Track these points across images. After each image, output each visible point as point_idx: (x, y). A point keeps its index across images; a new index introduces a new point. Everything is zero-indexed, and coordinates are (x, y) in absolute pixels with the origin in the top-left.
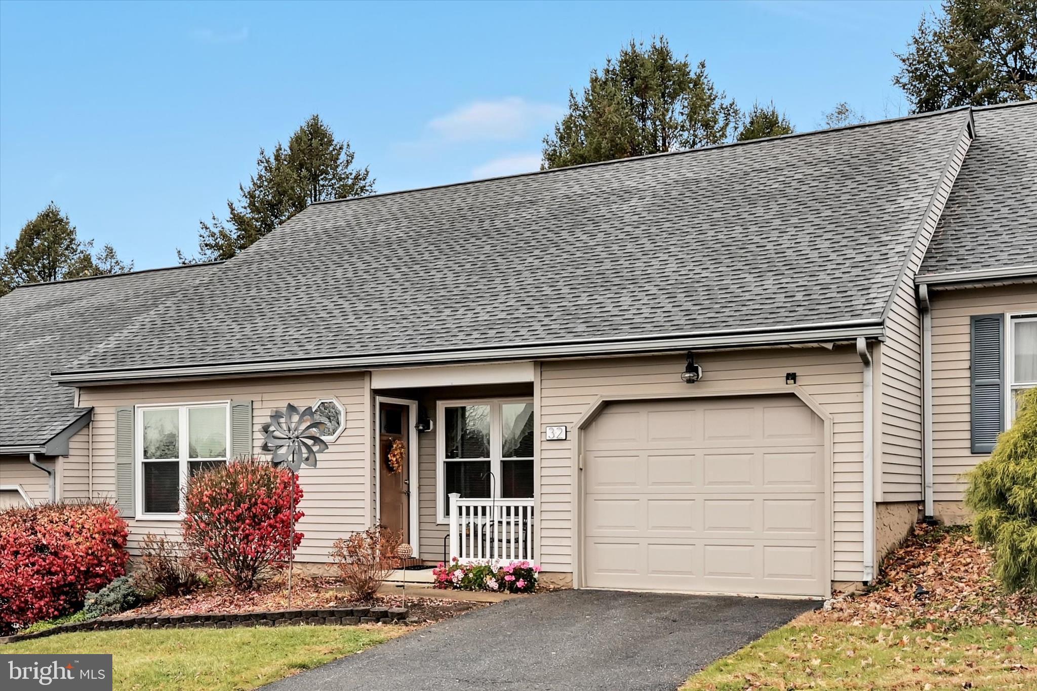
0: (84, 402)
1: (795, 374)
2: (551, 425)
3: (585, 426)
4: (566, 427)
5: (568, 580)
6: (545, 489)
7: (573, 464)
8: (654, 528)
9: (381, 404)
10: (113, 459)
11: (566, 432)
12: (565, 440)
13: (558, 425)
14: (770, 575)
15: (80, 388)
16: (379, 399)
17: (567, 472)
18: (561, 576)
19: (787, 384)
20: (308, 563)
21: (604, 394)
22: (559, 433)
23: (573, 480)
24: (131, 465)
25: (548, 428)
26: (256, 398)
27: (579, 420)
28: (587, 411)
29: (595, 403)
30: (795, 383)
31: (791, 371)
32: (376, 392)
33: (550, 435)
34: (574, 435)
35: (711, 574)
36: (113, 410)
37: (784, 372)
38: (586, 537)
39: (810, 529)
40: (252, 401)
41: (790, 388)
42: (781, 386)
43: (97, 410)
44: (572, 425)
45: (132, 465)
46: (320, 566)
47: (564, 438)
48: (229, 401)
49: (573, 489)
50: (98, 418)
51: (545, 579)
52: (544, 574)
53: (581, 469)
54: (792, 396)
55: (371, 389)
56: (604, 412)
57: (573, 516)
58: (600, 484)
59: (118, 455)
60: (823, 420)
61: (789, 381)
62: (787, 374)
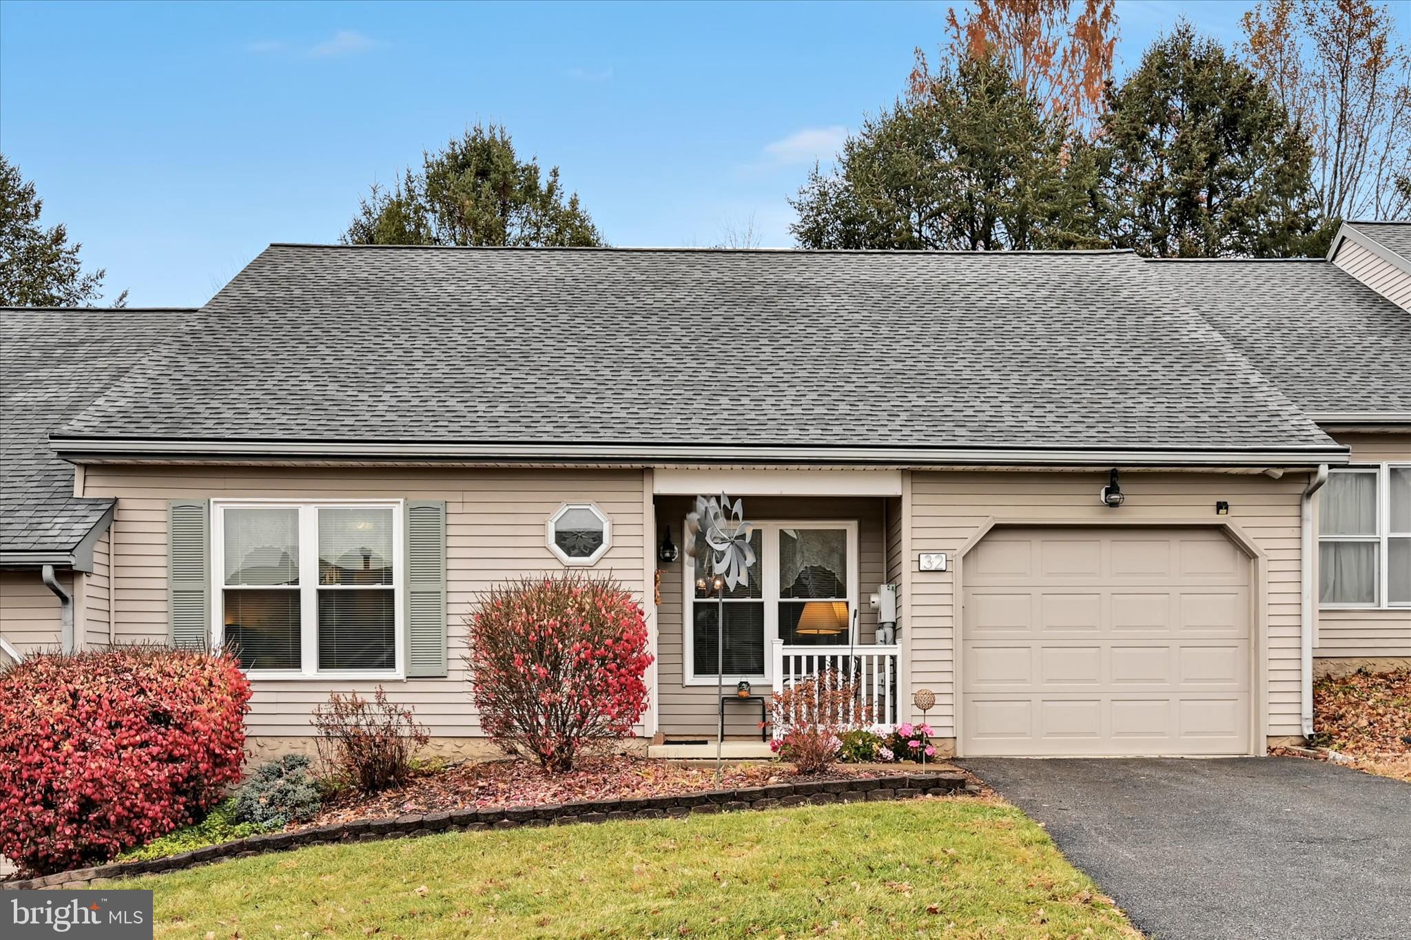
0: (99, 488)
1: (1228, 502)
2: (928, 552)
3: (971, 555)
4: (947, 555)
5: (949, 747)
7: (956, 601)
8: (1050, 681)
10: (162, 584)
11: (947, 561)
12: (945, 571)
13: (938, 552)
14: (1187, 733)
15: (86, 467)
17: (947, 611)
18: (939, 743)
19: (1217, 513)
21: (999, 516)
22: (937, 562)
23: (956, 622)
24: (201, 595)
25: (923, 555)
26: (452, 497)
27: (963, 547)
28: (975, 535)
29: (987, 525)
30: (1227, 513)
31: (1222, 499)
33: (925, 564)
34: (956, 564)
35: (1119, 734)
36: (161, 505)
37: (1213, 501)
39: (1231, 680)
40: (446, 503)
41: (1221, 519)
42: (1211, 517)
43: (124, 504)
44: (955, 553)
45: (205, 593)
47: (944, 569)
48: (402, 500)
49: (955, 633)
50: (125, 516)
53: (964, 609)
54: (1221, 529)
55: (656, 496)
57: (956, 666)
58: (980, 628)
59: (177, 577)
60: (1255, 557)
61: (1221, 511)
62: (1218, 503)
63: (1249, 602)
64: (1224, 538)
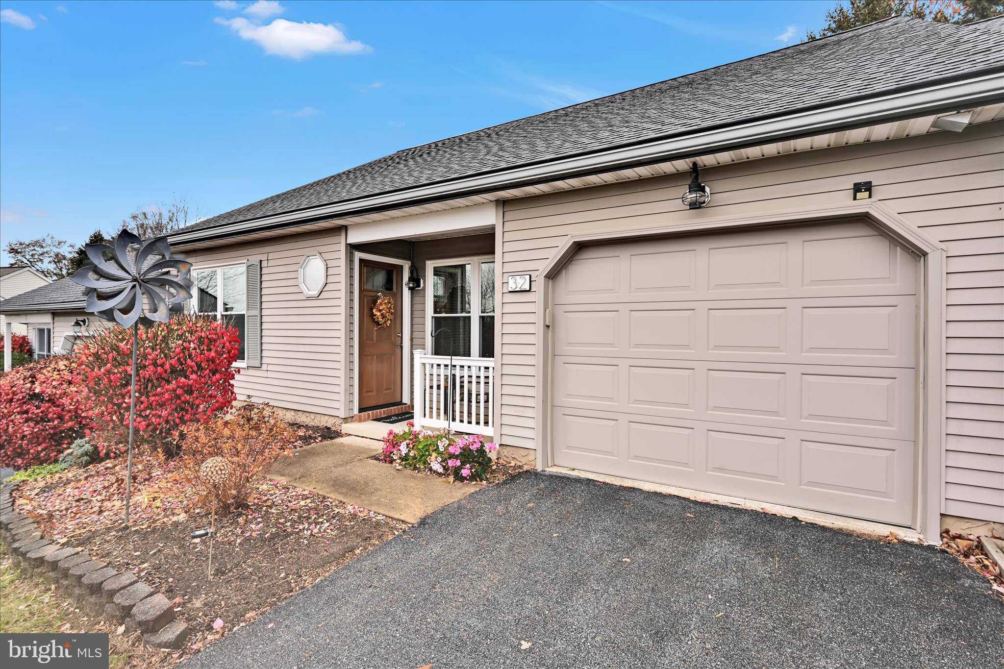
1: (870, 183)
2: (514, 274)
3: (553, 275)
4: (530, 276)
5: (531, 458)
6: (507, 349)
7: (538, 319)
8: (637, 401)
9: (361, 260)
11: (531, 281)
12: (529, 291)
13: (521, 273)
16: (358, 255)
17: (531, 329)
18: (524, 452)
19: (855, 199)
20: (299, 411)
21: (576, 233)
22: (522, 283)
23: (538, 339)
25: (510, 277)
26: (264, 257)
27: (545, 267)
28: (554, 256)
29: (564, 245)
30: (870, 197)
31: (861, 179)
32: (354, 248)
33: (512, 286)
34: (539, 284)
35: (716, 469)
37: (849, 183)
38: (553, 406)
39: (884, 423)
40: (261, 261)
41: (862, 205)
42: (845, 205)
44: (537, 273)
46: (307, 414)
47: (528, 289)
48: (245, 261)
49: (537, 350)
51: (506, 454)
52: (505, 447)
53: (548, 327)
54: (863, 220)
55: (347, 245)
56: (575, 258)
57: (537, 382)
58: (570, 344)
60: (925, 254)
61: (859, 195)
62: (855, 185)
63: (917, 317)
64: (872, 232)
